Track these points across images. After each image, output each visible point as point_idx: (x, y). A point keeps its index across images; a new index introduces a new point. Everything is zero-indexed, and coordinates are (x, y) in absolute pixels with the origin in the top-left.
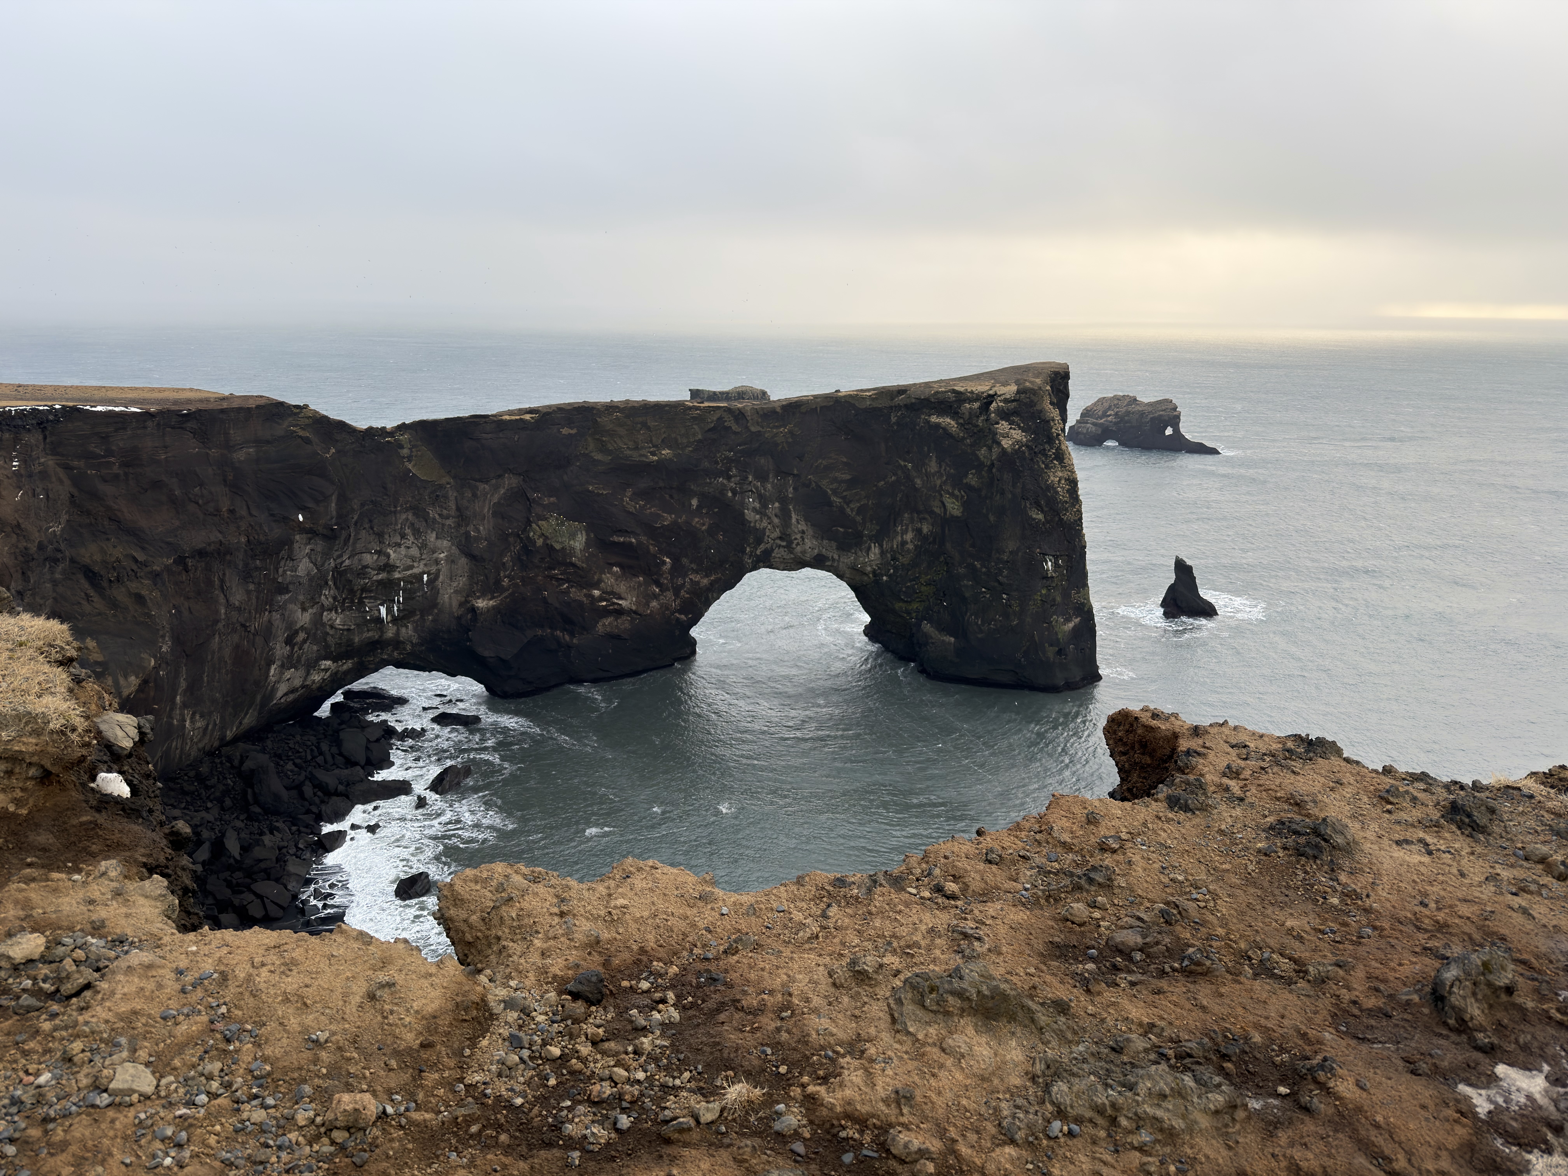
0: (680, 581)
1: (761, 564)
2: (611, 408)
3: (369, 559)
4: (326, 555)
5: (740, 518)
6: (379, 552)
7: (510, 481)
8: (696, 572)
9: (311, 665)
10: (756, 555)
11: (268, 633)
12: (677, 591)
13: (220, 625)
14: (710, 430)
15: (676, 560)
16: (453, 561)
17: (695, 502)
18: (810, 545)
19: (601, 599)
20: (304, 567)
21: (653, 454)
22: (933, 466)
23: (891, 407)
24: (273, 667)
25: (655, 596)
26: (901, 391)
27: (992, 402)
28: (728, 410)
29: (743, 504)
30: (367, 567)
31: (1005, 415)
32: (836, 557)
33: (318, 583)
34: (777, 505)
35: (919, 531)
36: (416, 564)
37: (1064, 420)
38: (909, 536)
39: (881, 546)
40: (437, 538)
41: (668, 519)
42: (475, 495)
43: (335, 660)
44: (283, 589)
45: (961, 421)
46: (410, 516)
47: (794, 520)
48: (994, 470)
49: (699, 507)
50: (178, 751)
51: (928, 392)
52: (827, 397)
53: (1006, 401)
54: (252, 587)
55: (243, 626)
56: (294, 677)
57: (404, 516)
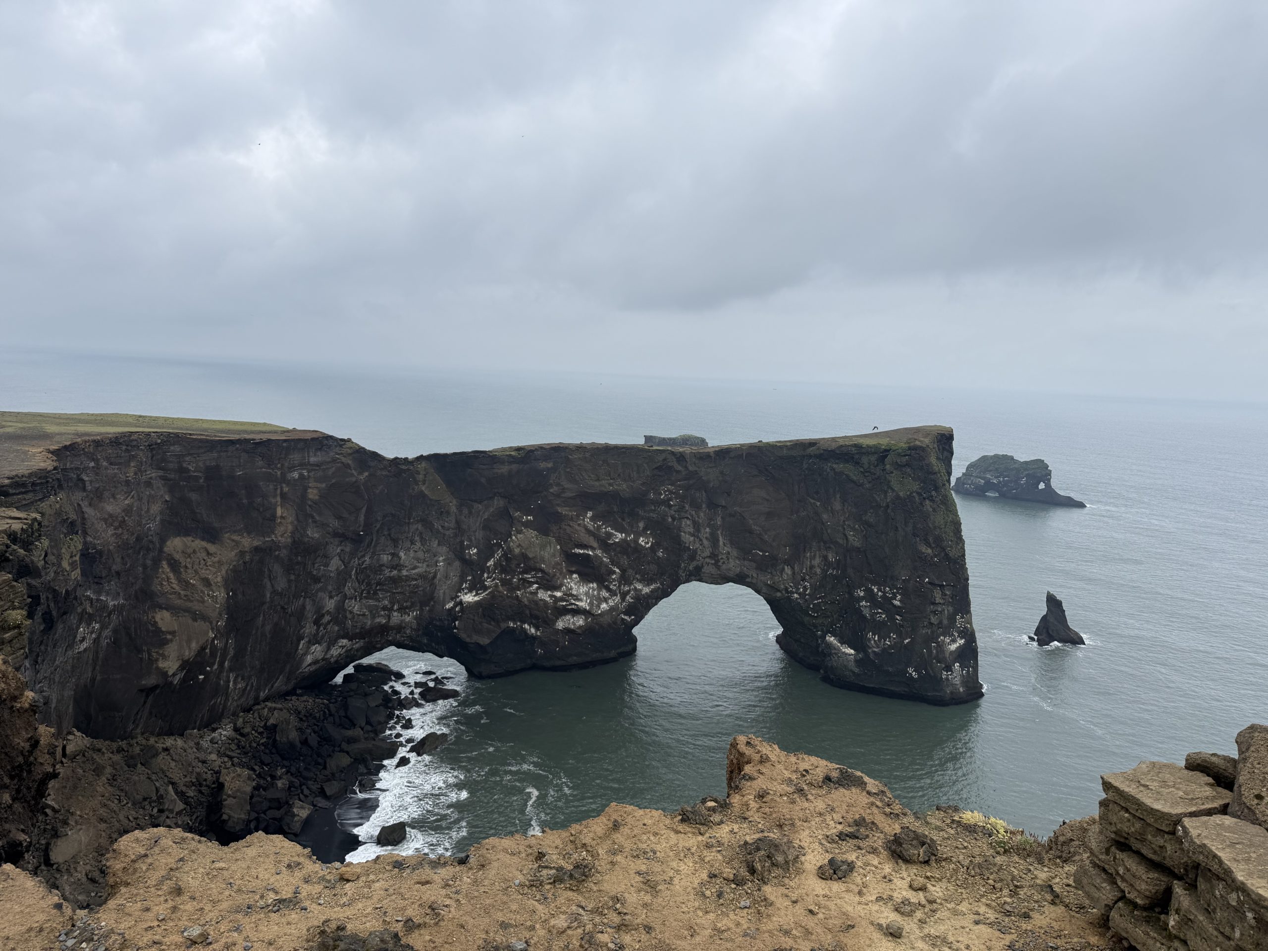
0: (627, 588)
1: (693, 578)
2: (580, 448)
3: (385, 558)
4: (353, 555)
5: (677, 540)
6: (393, 555)
7: (499, 503)
8: (640, 581)
9: (332, 643)
10: (690, 571)
11: (300, 615)
12: (624, 596)
13: (266, 607)
14: (656, 468)
15: (623, 571)
16: (449, 564)
17: (641, 525)
18: (733, 565)
19: (562, 599)
20: (335, 564)
21: (610, 485)
22: (837, 506)
23: (804, 456)
24: (302, 642)
25: (606, 600)
26: (812, 443)
27: (886, 456)
28: (673, 453)
29: (679, 529)
30: (383, 565)
31: (898, 466)
32: (755, 575)
33: (343, 577)
34: (708, 530)
35: (825, 558)
36: (420, 565)
37: (949, 474)
38: (817, 561)
39: (793, 568)
40: (439, 545)
41: (619, 536)
42: (470, 513)
43: (350, 640)
44: (317, 580)
45: (862, 470)
46: (420, 526)
47: (721, 543)
48: (889, 511)
49: (645, 529)
50: (221, 706)
51: (834, 446)
52: (751, 446)
53: (899, 455)
54: (293, 577)
55: (283, 608)
56: (317, 651)
57: (416, 526)
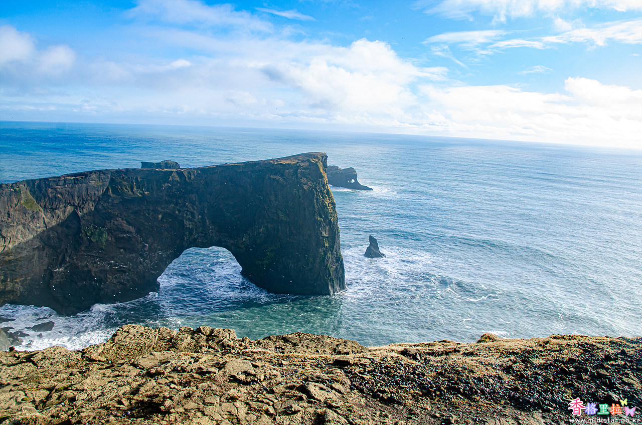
0: (153, 255)
1: (192, 245)
5: (182, 224)
7: (71, 209)
8: (161, 250)
10: (190, 241)
12: (151, 260)
15: (151, 245)
16: (41, 250)
17: (160, 216)
21: (141, 194)
22: (273, 198)
23: (252, 171)
25: (141, 263)
26: (256, 163)
27: (298, 169)
28: (176, 172)
29: (183, 217)
31: (304, 175)
34: (200, 216)
35: (266, 227)
38: (262, 230)
39: (249, 235)
41: (147, 225)
42: (53, 216)
45: (284, 177)
47: (208, 224)
49: (162, 218)
51: (268, 164)
52: (222, 166)
53: (304, 169)
